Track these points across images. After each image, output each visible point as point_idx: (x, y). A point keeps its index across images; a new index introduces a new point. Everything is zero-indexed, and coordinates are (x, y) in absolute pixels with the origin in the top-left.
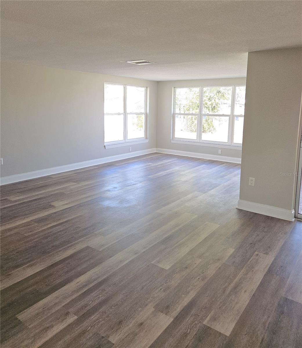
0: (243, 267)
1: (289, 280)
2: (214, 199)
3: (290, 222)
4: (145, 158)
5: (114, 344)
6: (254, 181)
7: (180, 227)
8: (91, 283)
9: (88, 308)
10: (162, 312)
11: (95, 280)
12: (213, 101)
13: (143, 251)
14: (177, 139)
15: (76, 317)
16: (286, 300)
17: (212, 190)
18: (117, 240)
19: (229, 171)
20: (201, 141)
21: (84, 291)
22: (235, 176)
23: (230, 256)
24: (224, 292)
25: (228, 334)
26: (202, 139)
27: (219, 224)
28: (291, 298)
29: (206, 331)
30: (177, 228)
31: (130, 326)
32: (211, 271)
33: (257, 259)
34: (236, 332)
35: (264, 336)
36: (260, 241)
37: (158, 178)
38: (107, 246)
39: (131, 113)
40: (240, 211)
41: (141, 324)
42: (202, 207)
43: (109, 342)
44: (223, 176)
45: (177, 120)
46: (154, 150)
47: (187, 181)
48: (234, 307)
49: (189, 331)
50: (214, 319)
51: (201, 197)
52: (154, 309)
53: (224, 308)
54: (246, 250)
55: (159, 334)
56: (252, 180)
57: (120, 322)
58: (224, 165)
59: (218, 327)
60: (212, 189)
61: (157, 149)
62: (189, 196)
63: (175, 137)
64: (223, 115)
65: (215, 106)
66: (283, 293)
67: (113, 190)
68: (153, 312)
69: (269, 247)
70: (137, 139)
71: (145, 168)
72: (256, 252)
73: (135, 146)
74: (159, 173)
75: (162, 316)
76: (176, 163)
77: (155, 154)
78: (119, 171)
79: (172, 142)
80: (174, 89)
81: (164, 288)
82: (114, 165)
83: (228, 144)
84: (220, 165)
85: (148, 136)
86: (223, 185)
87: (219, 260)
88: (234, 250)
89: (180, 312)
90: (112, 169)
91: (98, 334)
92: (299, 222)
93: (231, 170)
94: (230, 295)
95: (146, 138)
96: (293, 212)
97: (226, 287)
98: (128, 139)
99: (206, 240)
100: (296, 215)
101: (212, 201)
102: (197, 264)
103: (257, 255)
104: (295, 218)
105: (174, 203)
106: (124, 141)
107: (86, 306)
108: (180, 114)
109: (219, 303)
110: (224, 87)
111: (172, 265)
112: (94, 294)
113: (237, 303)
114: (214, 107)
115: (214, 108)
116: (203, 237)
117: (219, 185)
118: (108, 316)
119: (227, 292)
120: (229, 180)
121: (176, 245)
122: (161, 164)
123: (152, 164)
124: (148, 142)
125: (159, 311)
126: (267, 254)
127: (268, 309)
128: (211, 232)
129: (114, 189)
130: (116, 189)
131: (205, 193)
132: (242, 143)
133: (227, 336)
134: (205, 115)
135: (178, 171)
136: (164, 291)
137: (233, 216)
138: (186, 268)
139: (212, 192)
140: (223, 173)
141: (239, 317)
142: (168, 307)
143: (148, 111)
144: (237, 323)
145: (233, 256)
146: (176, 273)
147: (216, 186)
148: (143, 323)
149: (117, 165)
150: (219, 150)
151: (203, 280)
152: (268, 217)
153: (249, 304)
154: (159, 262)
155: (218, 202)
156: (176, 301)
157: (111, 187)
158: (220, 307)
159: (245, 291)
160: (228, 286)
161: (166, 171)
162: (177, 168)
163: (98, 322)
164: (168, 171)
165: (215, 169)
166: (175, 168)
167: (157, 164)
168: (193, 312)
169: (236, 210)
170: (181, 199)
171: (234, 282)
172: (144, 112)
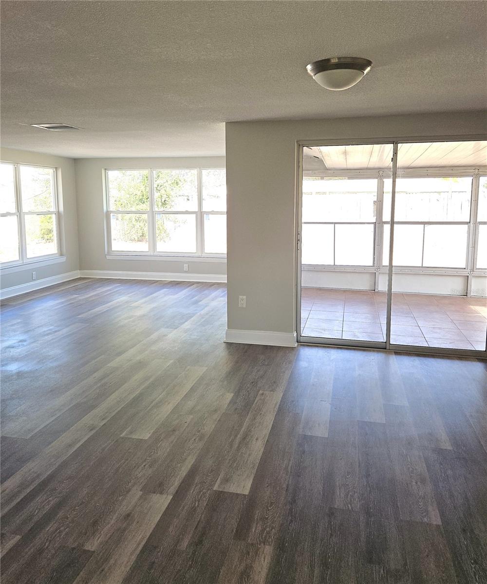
0: (248, 413)
1: (304, 414)
2: (191, 334)
3: (293, 348)
4: (62, 289)
5: (94, 552)
6: (245, 300)
7: (151, 380)
8: (28, 486)
9: (36, 519)
10: (154, 493)
11: (33, 481)
12: (163, 192)
13: (102, 424)
14: (115, 252)
15: (18, 537)
16: (305, 437)
17: (186, 323)
18: (54, 418)
19: (203, 294)
20: (156, 254)
21: (20, 499)
22: (213, 300)
23: (230, 402)
24: (231, 447)
25: (247, 492)
26: (158, 250)
27: (207, 367)
28: (310, 434)
29: (220, 497)
30: (148, 383)
31: (112, 522)
32: (209, 428)
33: (264, 399)
34: (255, 488)
35: (288, 482)
36: (262, 377)
37: (96, 316)
38: (38, 430)
39: (30, 213)
40: (229, 345)
41: (128, 515)
42: (176, 349)
43: (85, 552)
44: (196, 302)
45: (113, 222)
46: (77, 274)
47: (144, 315)
48: (247, 460)
49: (197, 504)
50: (226, 480)
51: (173, 335)
52: (141, 493)
53: (235, 465)
54: (248, 392)
55: (158, 518)
56: (242, 300)
57: (95, 523)
58: (195, 286)
59: (232, 488)
60: (186, 321)
61: (83, 271)
62: (154, 336)
63: (113, 250)
64: (187, 212)
65: (167, 199)
66: (300, 430)
67: (19, 345)
68: (141, 497)
69: (275, 382)
70: (43, 258)
71: (69, 303)
72: (260, 391)
73: (42, 268)
74: (97, 309)
75: (155, 498)
76: (120, 291)
77: (79, 280)
78: (21, 314)
79: (108, 257)
80: (105, 172)
81: (150, 463)
82: (6, 305)
83: (196, 255)
84: (189, 287)
85: (64, 251)
86: (199, 314)
87: (216, 411)
88: (232, 394)
89: (180, 485)
90: (6, 311)
91: (64, 547)
92: (303, 347)
93: (206, 292)
94: (239, 448)
95: (61, 255)
96: (295, 335)
97: (233, 441)
98: (28, 257)
99: (193, 390)
100: (299, 339)
101: (189, 339)
102: (188, 423)
103: (263, 394)
104: (297, 342)
105: (132, 349)
106: (22, 262)
107: (31, 517)
108: (118, 212)
109: (227, 461)
110: (178, 171)
111: (152, 431)
112: (38, 499)
113: (249, 455)
114: (165, 201)
115: (164, 203)
116: (188, 387)
117: (194, 314)
118: (73, 521)
119: (236, 446)
120: (206, 306)
121: (152, 405)
122: (95, 295)
123: (78, 297)
124: (64, 260)
125: (150, 492)
126: (273, 390)
127: (287, 452)
128: (197, 379)
129: (20, 343)
130: (25, 343)
131: (176, 328)
132: (226, 252)
133: (246, 495)
134: (160, 213)
135: (126, 302)
136: (150, 467)
137: (222, 353)
138: (174, 430)
139: (187, 325)
140: (196, 298)
141: (255, 470)
142: (161, 484)
143: (61, 209)
144: (254, 477)
145: (233, 402)
146: (161, 440)
147: (190, 316)
148: (131, 513)
149: (14, 304)
151: (200, 440)
152: (266, 347)
153: (264, 453)
154: (131, 433)
155: (198, 338)
156: (170, 474)
157: (14, 342)
158: (230, 466)
159: (257, 439)
160: (235, 438)
161: (106, 305)
162: (124, 298)
163: (59, 532)
164: (110, 304)
165: (183, 293)
166: (121, 299)
167: (88, 296)
168: (197, 479)
169: (224, 345)
170: (142, 342)
171: (242, 432)
172: (55, 210)
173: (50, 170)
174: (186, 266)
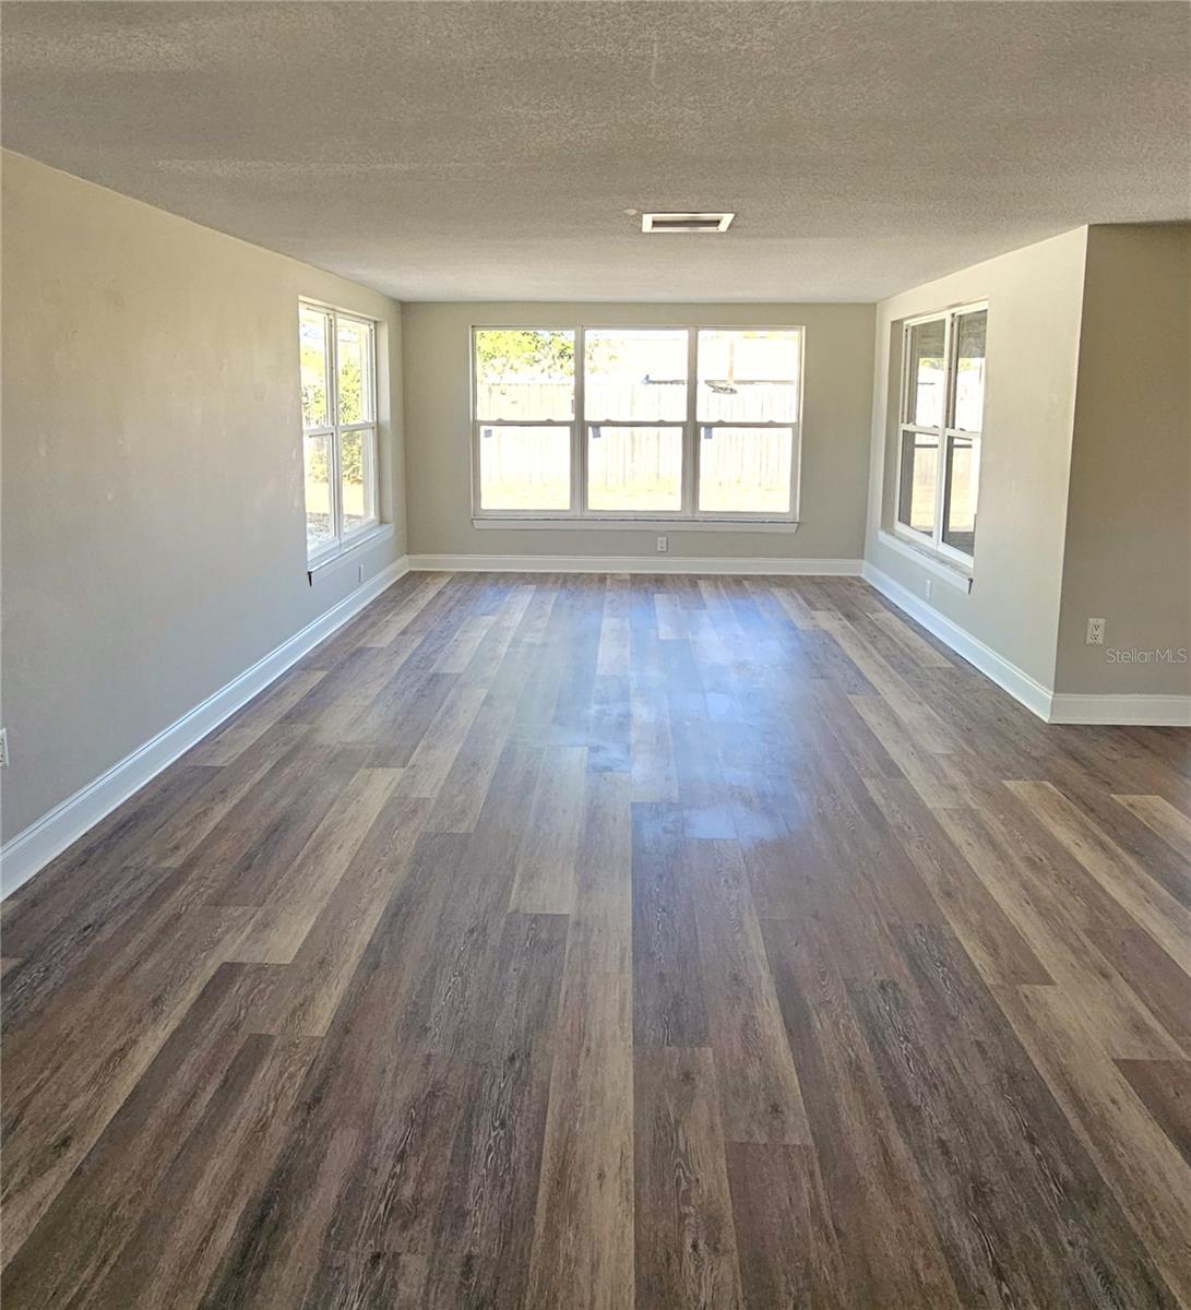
14: (487, 514)
20: (586, 515)
26: (591, 507)
45: (486, 445)
46: (405, 564)
56: (1097, 627)
79: (476, 525)
80: (472, 333)
83: (681, 516)
85: (390, 513)
95: (382, 521)
106: (339, 542)
108: (498, 423)
124: (389, 535)
143: (386, 415)
150: (659, 539)
172: (370, 421)
173: (362, 325)
174: (661, 540)
